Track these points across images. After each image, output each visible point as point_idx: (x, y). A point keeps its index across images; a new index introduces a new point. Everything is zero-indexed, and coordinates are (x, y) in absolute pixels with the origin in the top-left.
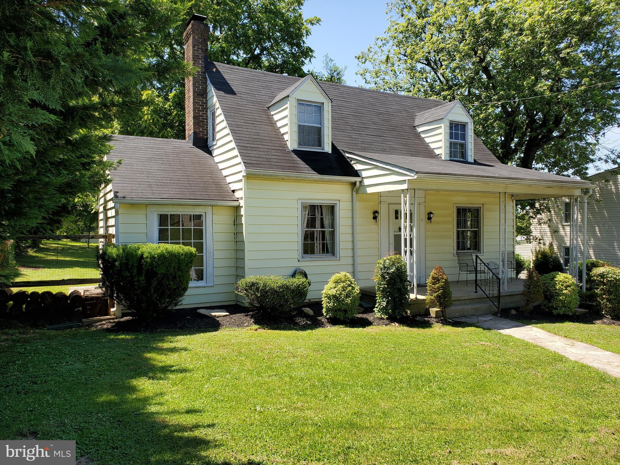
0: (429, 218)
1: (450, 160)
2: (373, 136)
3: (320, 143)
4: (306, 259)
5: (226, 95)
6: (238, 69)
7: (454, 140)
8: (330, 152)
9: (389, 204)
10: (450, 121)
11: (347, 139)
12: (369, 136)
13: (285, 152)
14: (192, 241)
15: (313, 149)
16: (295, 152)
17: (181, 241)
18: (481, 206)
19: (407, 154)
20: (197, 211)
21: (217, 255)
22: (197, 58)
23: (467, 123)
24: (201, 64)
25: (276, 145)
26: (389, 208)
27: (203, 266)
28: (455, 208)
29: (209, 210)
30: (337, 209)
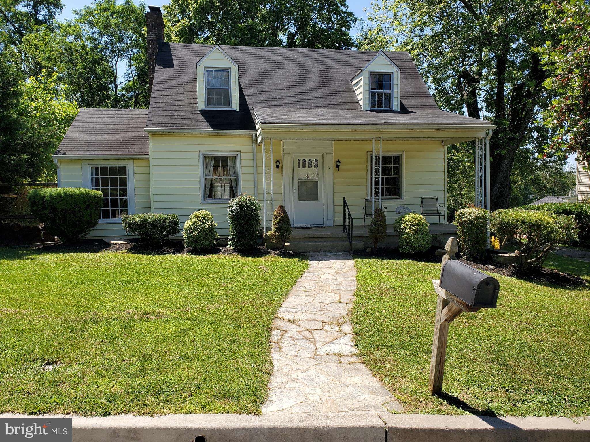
0: (338, 167)
1: (370, 111)
2: (296, 93)
3: (228, 102)
4: (208, 203)
5: (165, 70)
6: (195, 46)
7: (377, 91)
8: (238, 109)
9: (293, 154)
10: (370, 72)
11: (266, 97)
12: (291, 93)
13: (192, 112)
14: (118, 187)
15: (219, 108)
16: (203, 112)
17: (100, 187)
18: (402, 153)
19: (324, 108)
20: (121, 164)
21: (138, 198)
22: (151, 42)
23: (392, 73)
24: (155, 46)
25: (187, 107)
26: (293, 158)
27: (127, 207)
28: (369, 156)
29: (131, 162)
30: (239, 159)
